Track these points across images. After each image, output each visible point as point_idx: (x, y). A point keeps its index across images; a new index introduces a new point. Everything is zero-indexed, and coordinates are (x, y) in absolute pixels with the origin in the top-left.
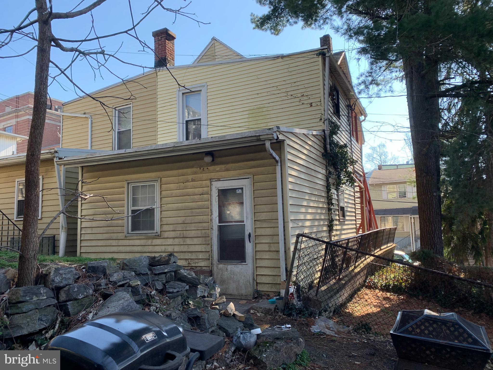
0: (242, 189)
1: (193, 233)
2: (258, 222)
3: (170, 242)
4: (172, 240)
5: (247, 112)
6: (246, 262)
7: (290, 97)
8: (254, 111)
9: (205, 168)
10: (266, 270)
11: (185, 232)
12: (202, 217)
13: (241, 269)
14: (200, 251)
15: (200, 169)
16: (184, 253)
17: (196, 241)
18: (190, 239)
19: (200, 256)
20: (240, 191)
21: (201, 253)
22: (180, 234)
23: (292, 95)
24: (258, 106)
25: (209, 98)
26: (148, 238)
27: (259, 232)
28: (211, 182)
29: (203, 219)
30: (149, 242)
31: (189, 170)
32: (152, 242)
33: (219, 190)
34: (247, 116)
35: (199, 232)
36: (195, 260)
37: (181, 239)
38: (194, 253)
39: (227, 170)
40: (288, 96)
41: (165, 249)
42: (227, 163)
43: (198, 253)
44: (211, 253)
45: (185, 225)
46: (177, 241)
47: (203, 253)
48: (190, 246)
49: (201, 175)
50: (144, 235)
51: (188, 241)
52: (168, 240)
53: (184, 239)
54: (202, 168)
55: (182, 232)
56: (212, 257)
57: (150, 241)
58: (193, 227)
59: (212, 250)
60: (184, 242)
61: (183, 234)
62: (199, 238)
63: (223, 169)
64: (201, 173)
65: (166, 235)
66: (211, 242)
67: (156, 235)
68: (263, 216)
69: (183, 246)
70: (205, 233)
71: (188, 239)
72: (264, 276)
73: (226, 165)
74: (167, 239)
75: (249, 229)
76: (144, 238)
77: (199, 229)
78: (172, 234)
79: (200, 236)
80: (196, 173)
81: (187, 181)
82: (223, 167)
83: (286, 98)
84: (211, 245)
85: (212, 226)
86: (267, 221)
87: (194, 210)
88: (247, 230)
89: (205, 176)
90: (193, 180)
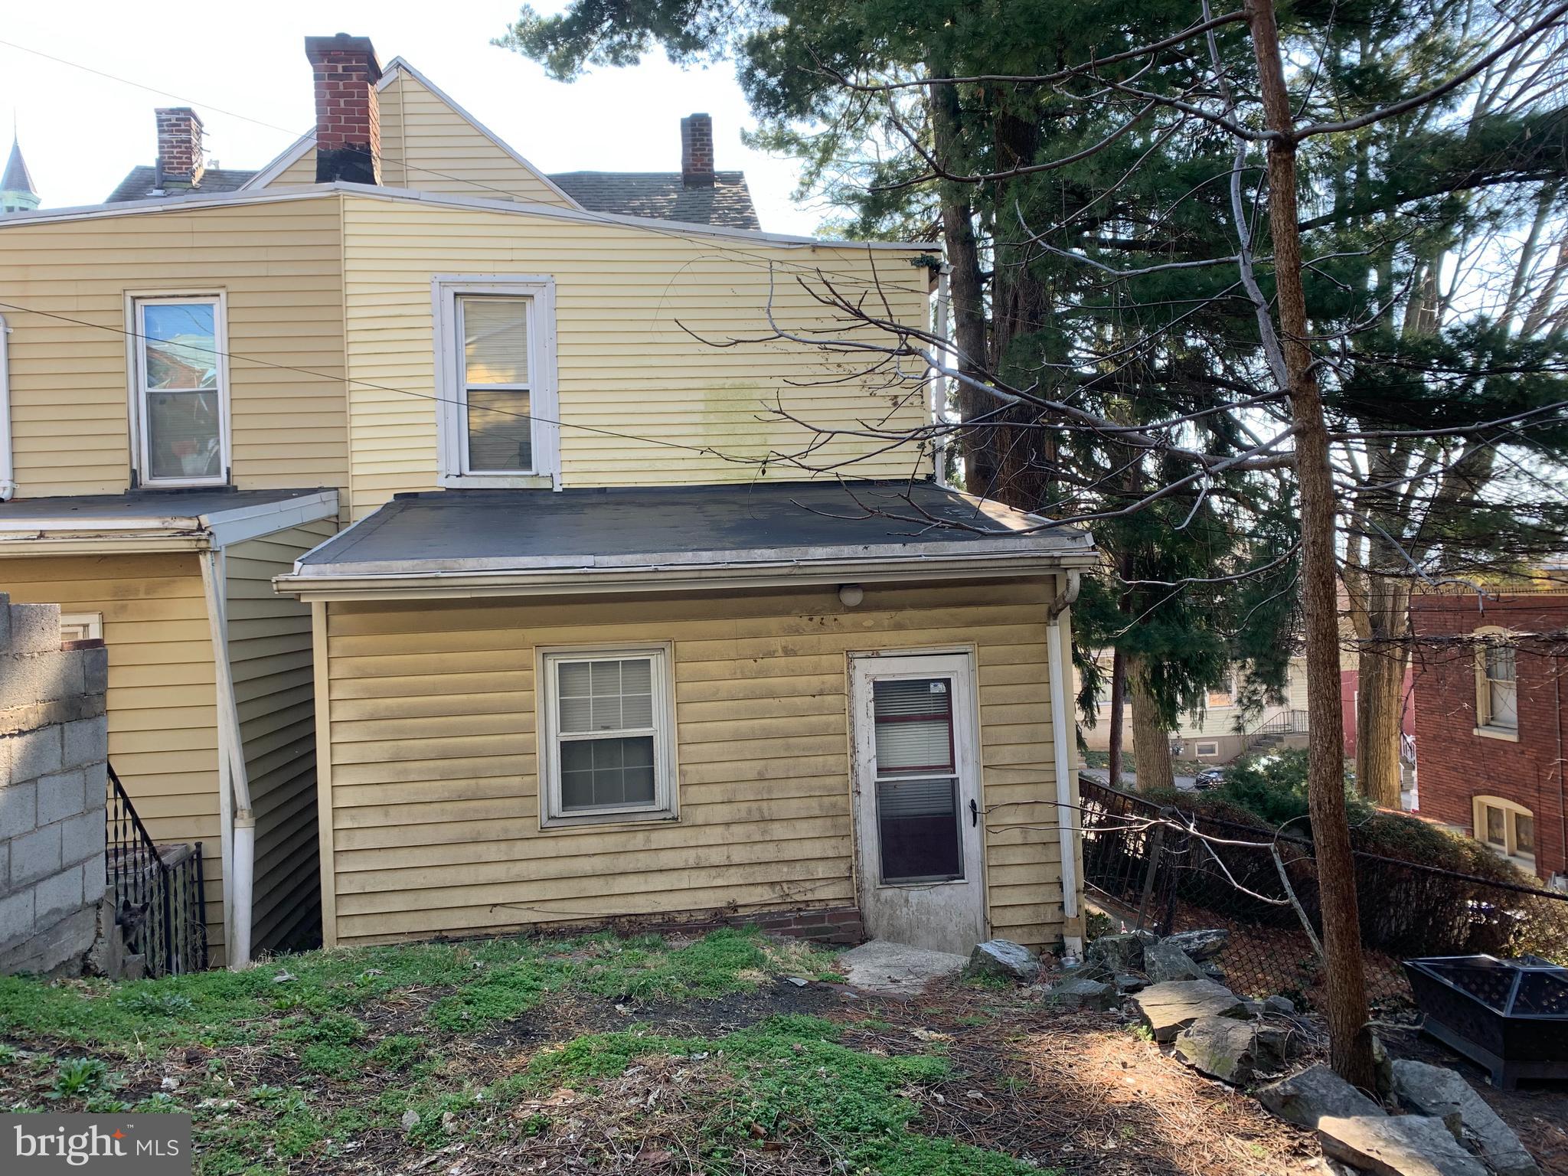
0: (947, 682)
1: (793, 808)
2: (994, 772)
3: (714, 835)
4: (720, 830)
5: (700, 395)
6: (963, 878)
7: (834, 370)
8: (722, 394)
9: (829, 619)
10: (1016, 891)
11: (764, 804)
12: (821, 759)
13: (950, 897)
14: (819, 856)
15: (811, 619)
16: (763, 867)
17: (804, 829)
18: (785, 823)
19: (820, 870)
20: (941, 688)
21: (821, 863)
22: (750, 811)
23: (839, 366)
24: (738, 382)
25: (562, 327)
26: (632, 829)
27: (998, 796)
28: (851, 660)
29: (824, 766)
30: (639, 840)
31: (773, 623)
32: (648, 840)
33: (875, 683)
34: (701, 406)
35: (814, 803)
36: (802, 884)
37: (753, 827)
38: (798, 865)
39: (899, 627)
40: (828, 366)
41: (698, 857)
42: (900, 607)
43: (813, 864)
44: (857, 859)
45: (766, 783)
46: (739, 832)
47: (830, 863)
48: (784, 844)
49: (814, 638)
50: (618, 819)
51: (778, 831)
52: (707, 829)
53: (762, 825)
54: (817, 619)
55: (754, 805)
56: (857, 872)
57: (640, 836)
58: (792, 788)
59: (857, 852)
60: (764, 832)
61: (760, 810)
62: (811, 821)
63: (886, 623)
64: (814, 631)
65: (700, 815)
66: (855, 830)
67: (665, 819)
68: (1005, 755)
69: (760, 846)
70: (834, 806)
71: (776, 825)
72: (1009, 909)
73: (893, 613)
74: (704, 828)
75: (968, 790)
76: (616, 829)
77: (813, 794)
78: (723, 813)
79: (817, 812)
80: (797, 631)
81: (771, 654)
82: (884, 617)
84: (856, 840)
85: (858, 785)
87: (791, 740)
88: (965, 794)
89: (828, 640)
90: (788, 652)
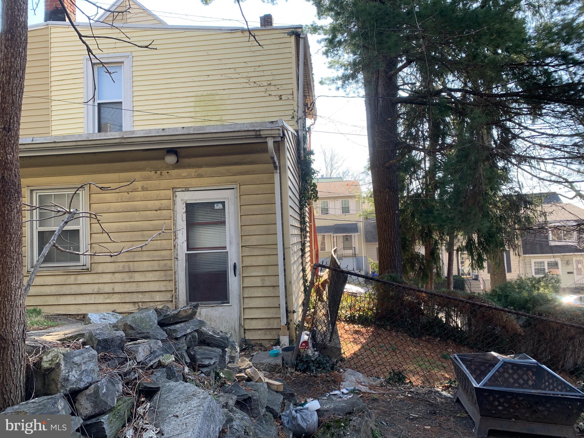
0: (223, 203)
1: (145, 266)
2: (247, 249)
3: (107, 278)
4: (110, 275)
5: (193, 99)
6: (229, 303)
7: (252, 85)
8: (202, 98)
9: (164, 172)
10: (258, 311)
11: (131, 264)
12: (159, 242)
13: (222, 312)
14: (157, 290)
15: (156, 173)
16: (130, 295)
17: (150, 276)
18: (141, 273)
19: (158, 297)
20: (220, 206)
21: (158, 293)
22: (124, 267)
23: (255, 83)
24: (209, 92)
25: (135, 74)
26: (68, 274)
27: (248, 261)
28: (174, 193)
29: (161, 246)
30: (72, 279)
31: (137, 175)
32: (76, 279)
33: (186, 204)
34: (193, 104)
35: (155, 263)
36: (149, 303)
37: (125, 275)
38: (147, 294)
39: (200, 176)
40: (250, 83)
41: (99, 288)
42: (200, 166)
43: (155, 294)
44: (175, 292)
45: (132, 254)
46: (118, 277)
47: (163, 294)
48: (140, 284)
49: (157, 182)
50: (62, 268)
51: (138, 277)
52: (104, 275)
53: (130, 274)
54: (159, 172)
55: (126, 264)
56: (176, 298)
57: (73, 277)
58: (145, 256)
59: (176, 289)
60: (130, 278)
61: (129, 266)
62: (154, 272)
63: (193, 174)
64: (158, 179)
65: (100, 268)
66: (175, 278)
67: (83, 269)
68: (254, 241)
69: (128, 284)
70: (165, 265)
71: (136, 274)
72: (254, 320)
73: (197, 169)
74: (102, 274)
75: (233, 257)
76: (63, 273)
77: (155, 259)
78: (111, 267)
79: (157, 268)
80: (149, 179)
81: (135, 190)
82: (192, 171)
83: (247, 85)
84: (175, 282)
85: (177, 255)
86: (259, 247)
87: (145, 232)
88: (231, 260)
89: (164, 183)
90: (144, 189)
